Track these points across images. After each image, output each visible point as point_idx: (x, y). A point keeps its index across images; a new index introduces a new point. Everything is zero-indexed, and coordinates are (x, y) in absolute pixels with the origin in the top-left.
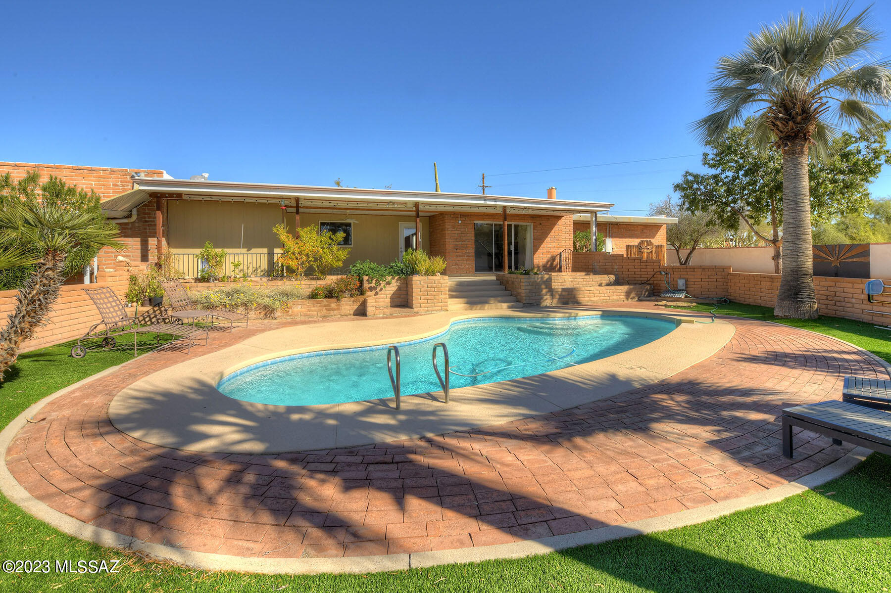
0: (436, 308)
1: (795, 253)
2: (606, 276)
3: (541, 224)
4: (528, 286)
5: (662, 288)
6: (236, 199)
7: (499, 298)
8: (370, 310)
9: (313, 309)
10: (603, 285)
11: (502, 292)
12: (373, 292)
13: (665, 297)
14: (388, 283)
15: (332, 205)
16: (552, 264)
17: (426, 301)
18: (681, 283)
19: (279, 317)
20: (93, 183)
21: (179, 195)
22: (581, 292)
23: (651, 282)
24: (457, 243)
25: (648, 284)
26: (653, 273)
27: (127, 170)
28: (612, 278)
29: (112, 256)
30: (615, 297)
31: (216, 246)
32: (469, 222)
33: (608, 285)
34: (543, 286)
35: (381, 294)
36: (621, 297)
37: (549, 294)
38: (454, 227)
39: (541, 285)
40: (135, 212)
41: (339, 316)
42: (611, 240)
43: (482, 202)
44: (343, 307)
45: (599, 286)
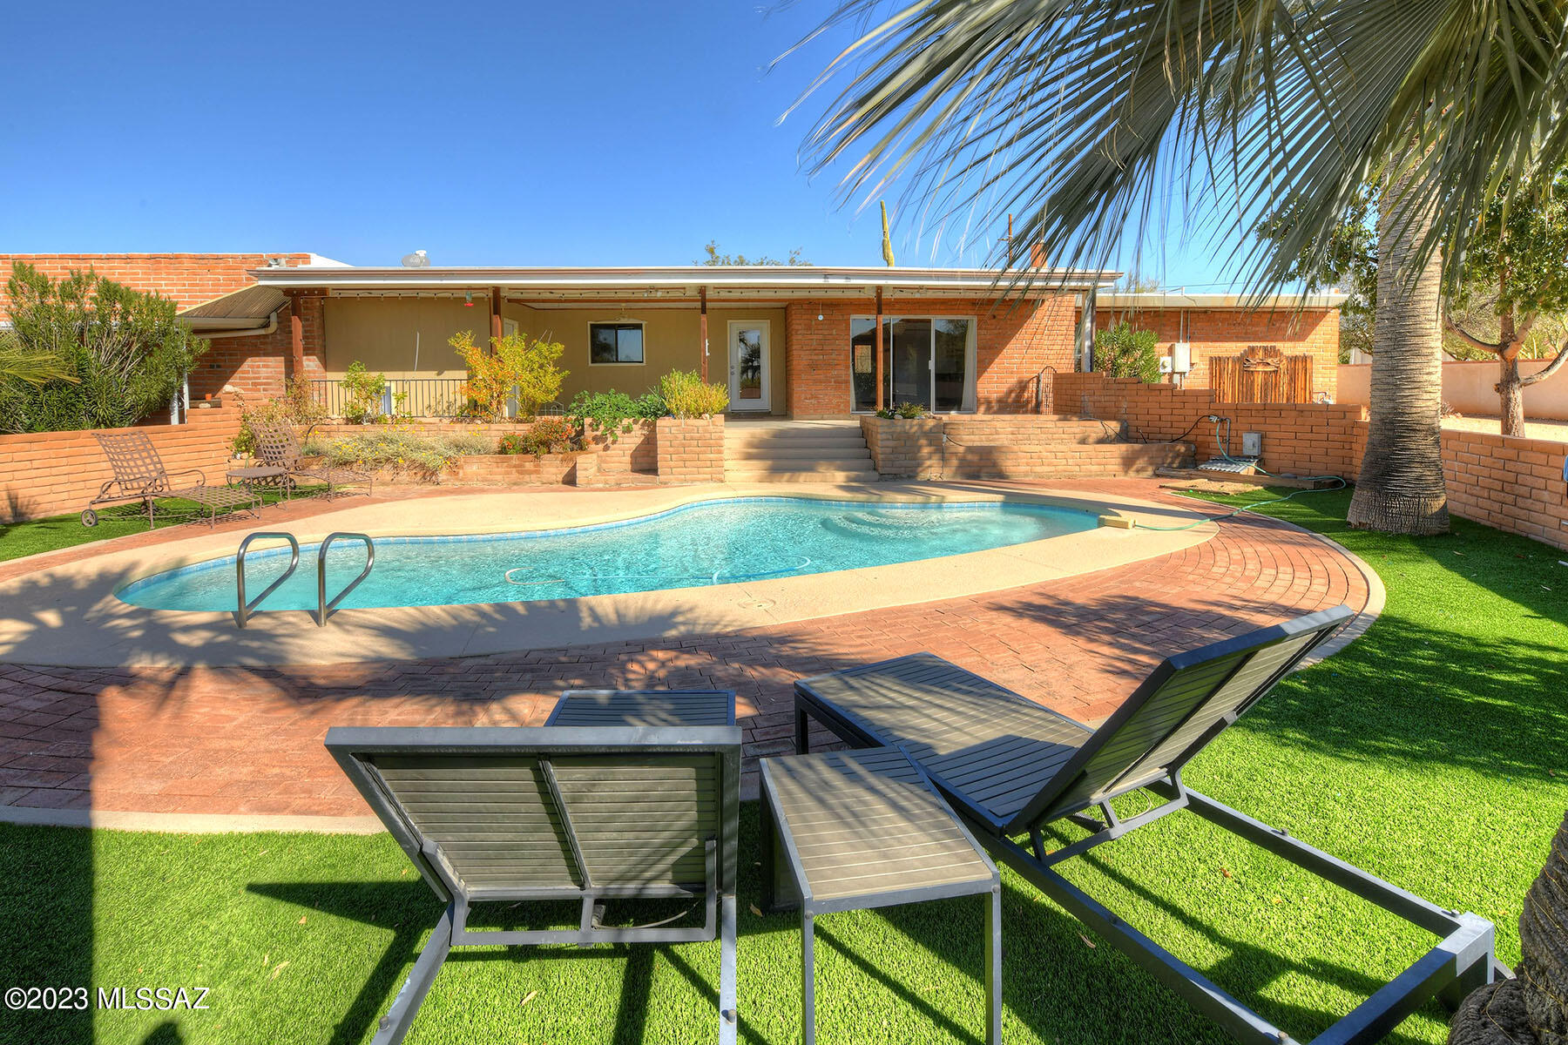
0: (701, 476)
1: (1390, 380)
2: (1098, 424)
3: (994, 317)
4: (888, 439)
5: (1213, 452)
6: (404, 294)
7: (838, 462)
8: (581, 476)
9: (497, 470)
10: (1091, 440)
11: (857, 450)
12: (601, 446)
13: (1206, 471)
14: (628, 430)
15: (556, 296)
16: (1019, 396)
17: (681, 463)
18: (1250, 442)
19: (443, 481)
20: (221, 277)
21: (322, 291)
22: (1012, 456)
23: (1192, 438)
24: (816, 357)
25: (1185, 442)
26: (1196, 418)
27: (262, 256)
28: (1113, 427)
29: (248, 384)
30: (1094, 468)
31: (369, 369)
32: (841, 318)
33: (1101, 441)
34: (923, 442)
35: (614, 449)
36: (1109, 467)
37: (936, 457)
38: (809, 327)
39: (918, 439)
40: (274, 317)
41: (539, 484)
42: (1188, 345)
43: (820, 281)
44: (545, 470)
45: (1079, 443)
